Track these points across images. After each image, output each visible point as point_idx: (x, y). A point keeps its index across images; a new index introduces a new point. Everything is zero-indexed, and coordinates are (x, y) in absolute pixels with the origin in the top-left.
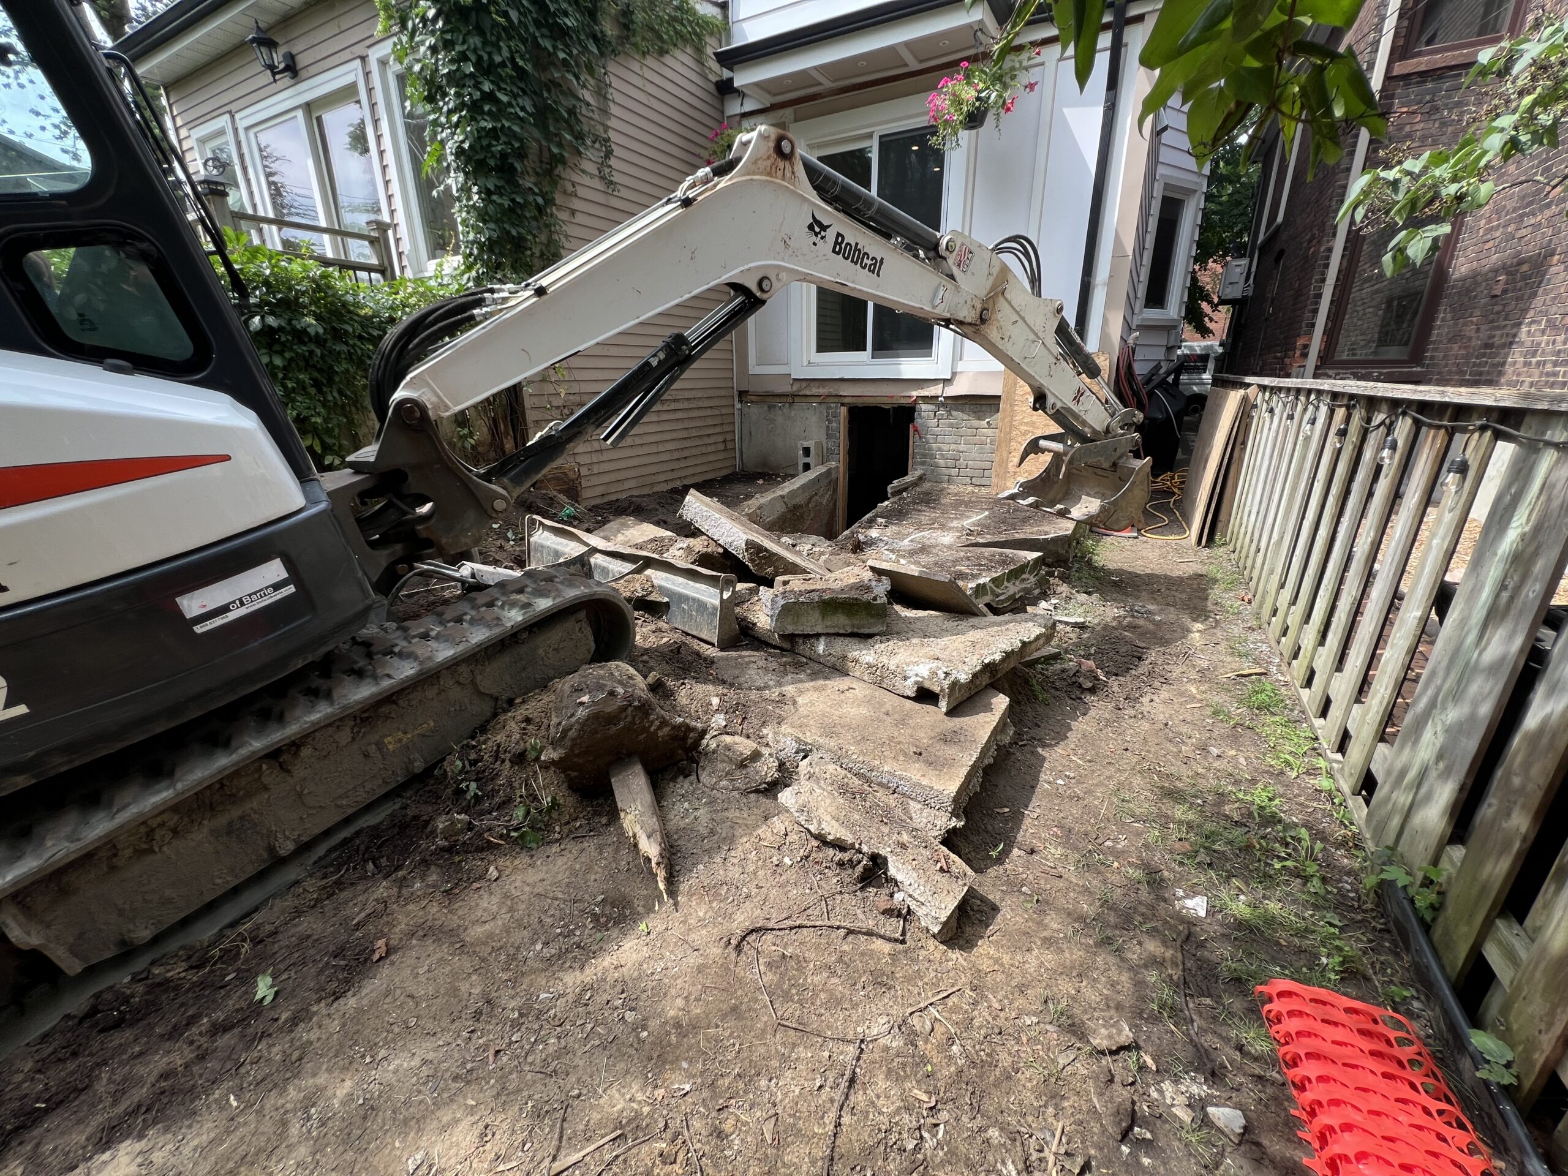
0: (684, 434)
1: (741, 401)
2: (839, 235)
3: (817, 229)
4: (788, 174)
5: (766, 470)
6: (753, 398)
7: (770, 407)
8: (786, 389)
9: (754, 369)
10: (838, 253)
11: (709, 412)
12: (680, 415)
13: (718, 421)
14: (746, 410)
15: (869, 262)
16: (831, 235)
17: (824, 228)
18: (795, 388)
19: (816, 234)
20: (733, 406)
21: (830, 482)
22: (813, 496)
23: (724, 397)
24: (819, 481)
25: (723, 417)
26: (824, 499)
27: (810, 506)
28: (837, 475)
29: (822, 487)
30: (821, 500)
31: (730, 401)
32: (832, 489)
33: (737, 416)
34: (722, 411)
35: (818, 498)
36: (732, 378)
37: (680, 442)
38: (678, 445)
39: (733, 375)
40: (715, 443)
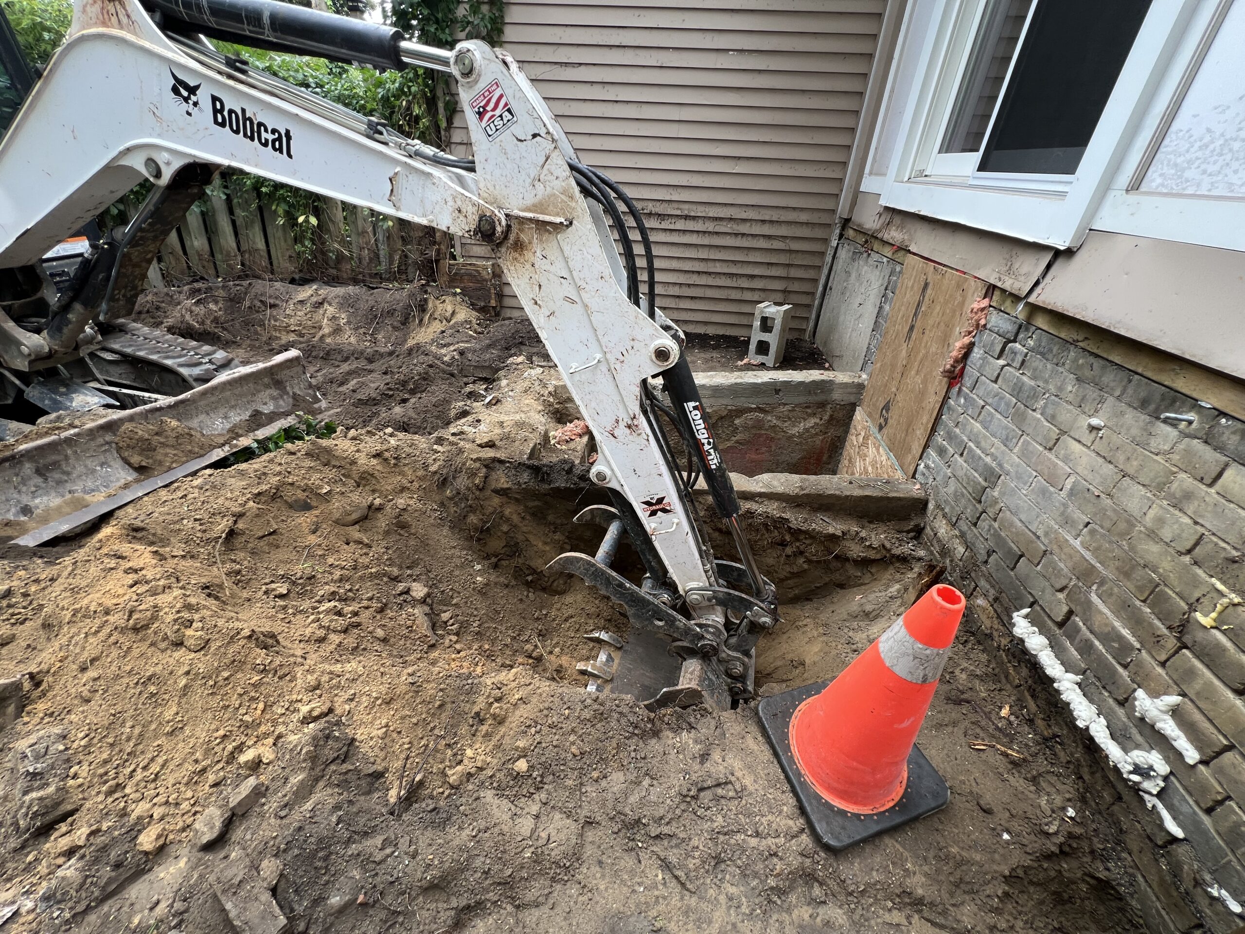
0: (697, 266)
1: (843, 236)
2: (214, 99)
3: (185, 93)
4: (124, 20)
6: (851, 233)
7: (854, 253)
8: (872, 223)
9: (865, 182)
10: (223, 125)
12: (694, 239)
13: (783, 259)
15: (271, 137)
16: (203, 96)
17: (193, 90)
18: (879, 225)
19: (186, 100)
20: (826, 241)
21: (822, 405)
22: (750, 410)
23: (807, 224)
24: (777, 391)
25: (793, 256)
26: (794, 426)
27: (737, 422)
28: (852, 399)
29: (785, 404)
30: (779, 423)
31: (819, 233)
32: (826, 417)
33: (828, 259)
34: (795, 246)
35: (769, 418)
36: (837, 196)
37: (687, 275)
38: (682, 279)
39: (841, 190)
40: (763, 290)
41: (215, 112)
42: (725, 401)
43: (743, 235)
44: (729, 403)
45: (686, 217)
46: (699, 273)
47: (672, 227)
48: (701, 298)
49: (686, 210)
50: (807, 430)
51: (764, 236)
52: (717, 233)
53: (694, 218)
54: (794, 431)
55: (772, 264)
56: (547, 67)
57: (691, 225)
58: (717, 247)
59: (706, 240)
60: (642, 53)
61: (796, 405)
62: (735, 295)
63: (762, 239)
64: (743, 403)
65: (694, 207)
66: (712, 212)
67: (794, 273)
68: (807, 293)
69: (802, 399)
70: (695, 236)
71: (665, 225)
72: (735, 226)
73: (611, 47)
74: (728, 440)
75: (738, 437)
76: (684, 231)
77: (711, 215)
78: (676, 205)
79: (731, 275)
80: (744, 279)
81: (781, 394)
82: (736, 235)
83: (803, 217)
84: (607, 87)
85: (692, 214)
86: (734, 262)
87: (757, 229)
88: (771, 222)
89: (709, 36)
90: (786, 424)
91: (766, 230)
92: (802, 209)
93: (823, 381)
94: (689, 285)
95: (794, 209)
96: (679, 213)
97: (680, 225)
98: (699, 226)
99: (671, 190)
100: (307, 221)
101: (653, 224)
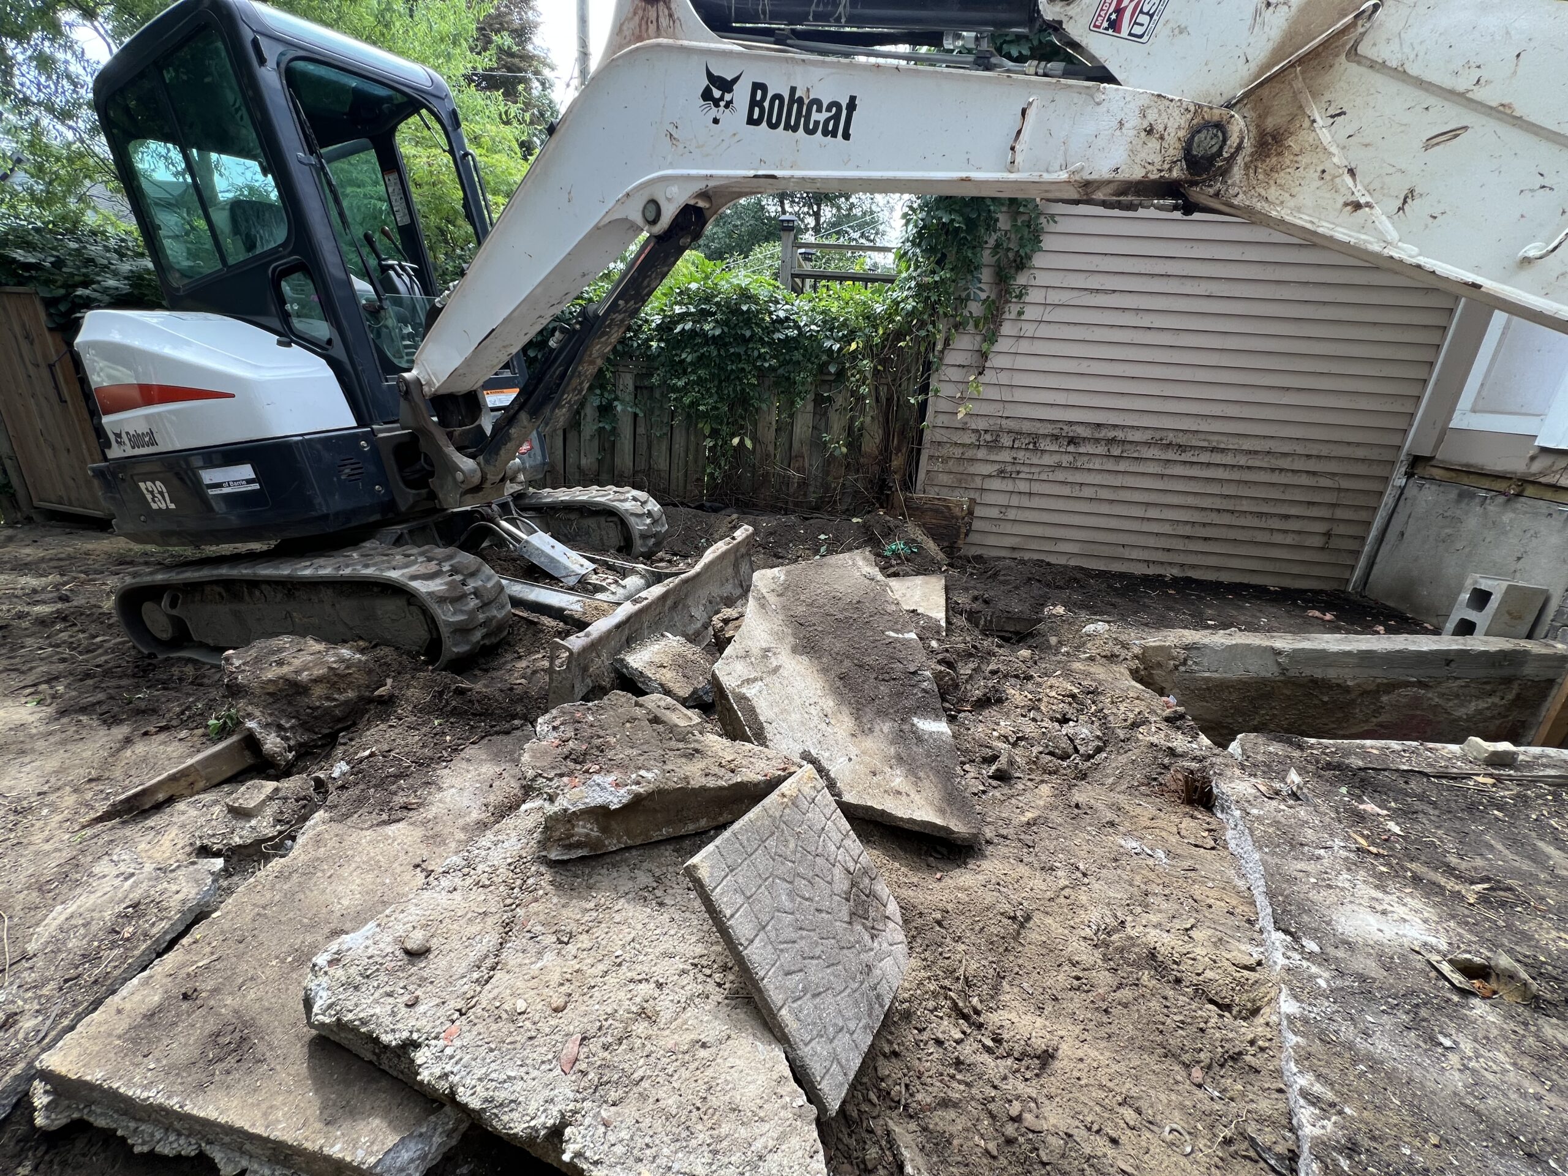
0: (1218, 504)
1: (1409, 475)
2: (756, 86)
3: (717, 93)
5: (1402, 607)
6: (1438, 473)
7: (1461, 496)
8: (1517, 465)
9: (1463, 418)
11: (1304, 480)
12: (1220, 474)
13: (1330, 498)
14: (1412, 491)
15: (822, 117)
17: (726, 86)
18: (1536, 467)
19: (717, 104)
20: (1386, 480)
21: (1508, 681)
22: (1407, 684)
23: (1363, 460)
24: (1448, 662)
25: (1342, 494)
26: (1462, 705)
27: (1385, 699)
28: (1550, 674)
29: (1456, 678)
30: (1440, 701)
31: (1377, 471)
32: (1510, 696)
33: (1388, 499)
34: (1345, 484)
35: (1430, 695)
36: (1405, 432)
37: (1203, 514)
38: (1197, 517)
39: (1411, 425)
40: (1299, 533)
41: (753, 103)
42: (1374, 672)
43: (1281, 470)
44: (1381, 675)
45: (1213, 450)
46: (1218, 511)
47: (1194, 459)
48: (1216, 539)
49: (1214, 441)
50: (1480, 712)
51: (1307, 472)
52: (1249, 468)
53: (1223, 450)
54: (1461, 712)
55: (1314, 503)
56: (1076, 293)
57: (1217, 458)
58: (1246, 482)
59: (1236, 475)
60: (1189, 282)
61: (1472, 680)
62: (1261, 537)
63: (1304, 476)
64: (1398, 675)
65: (1224, 439)
66: (1247, 445)
67: (1340, 514)
68: (1355, 538)
69: (1481, 673)
70: (1221, 470)
71: (1185, 457)
72: (1273, 461)
73: (1152, 275)
74: (1367, 721)
75: (1382, 718)
76: (1209, 464)
77: (1244, 447)
78: (1203, 436)
79: (1260, 515)
80: (1275, 519)
81: (1453, 665)
82: (1273, 470)
83: (1360, 453)
84: (1141, 314)
85: (1222, 446)
86: (1266, 500)
87: (1299, 465)
88: (1319, 457)
89: (1270, 268)
90: (1451, 704)
91: (1312, 466)
92: (1358, 444)
93: (1514, 651)
94: (1204, 525)
95: (1349, 443)
96: (1205, 444)
97: (1204, 458)
98: (1228, 459)
99: (1199, 420)
100: (742, 442)
101: (1170, 455)
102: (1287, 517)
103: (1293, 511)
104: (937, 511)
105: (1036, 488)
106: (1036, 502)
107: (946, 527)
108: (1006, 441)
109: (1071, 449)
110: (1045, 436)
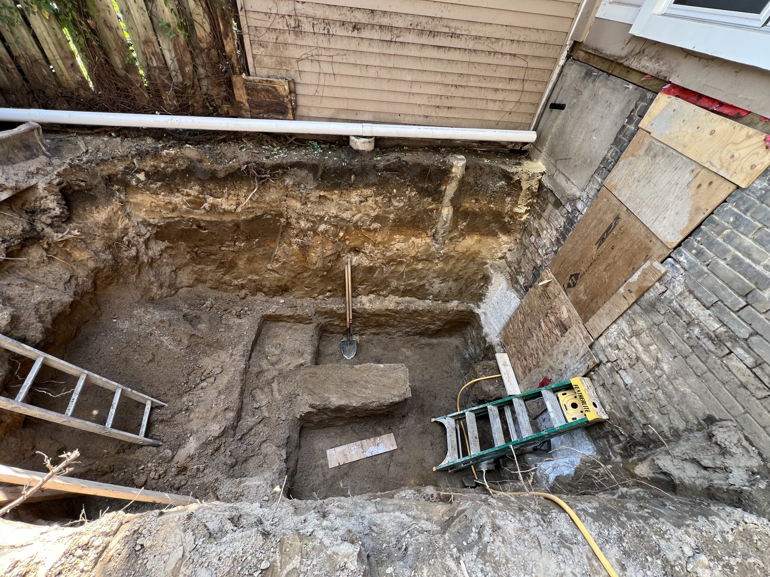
1: (568, 57)
6: (581, 55)
7: (587, 74)
9: (604, 10)
12: (457, 56)
13: (521, 75)
14: (566, 70)
18: (625, 52)
20: (556, 60)
23: (545, 44)
25: (530, 72)
34: (531, 64)
37: (447, 89)
38: (442, 91)
39: (577, 14)
40: (503, 101)
43: (495, 53)
45: (453, 35)
47: (440, 44)
49: (453, 27)
51: (511, 54)
52: (475, 51)
53: (459, 36)
55: (512, 79)
57: (455, 43)
59: (467, 57)
63: (509, 57)
65: (460, 25)
66: (474, 31)
70: (457, 52)
71: (435, 41)
72: (490, 45)
77: (473, 33)
78: (448, 23)
79: (481, 88)
80: (489, 92)
82: (490, 53)
83: (544, 38)
85: (458, 31)
87: (506, 48)
88: (518, 42)
91: (514, 49)
95: (537, 29)
96: (447, 30)
97: (446, 42)
98: (462, 44)
101: (425, 40)
102: (496, 90)
103: (500, 86)
104: (267, 91)
105: (337, 69)
106: (339, 82)
107: (277, 104)
108: (306, 27)
109: (355, 34)
110: (335, 21)
